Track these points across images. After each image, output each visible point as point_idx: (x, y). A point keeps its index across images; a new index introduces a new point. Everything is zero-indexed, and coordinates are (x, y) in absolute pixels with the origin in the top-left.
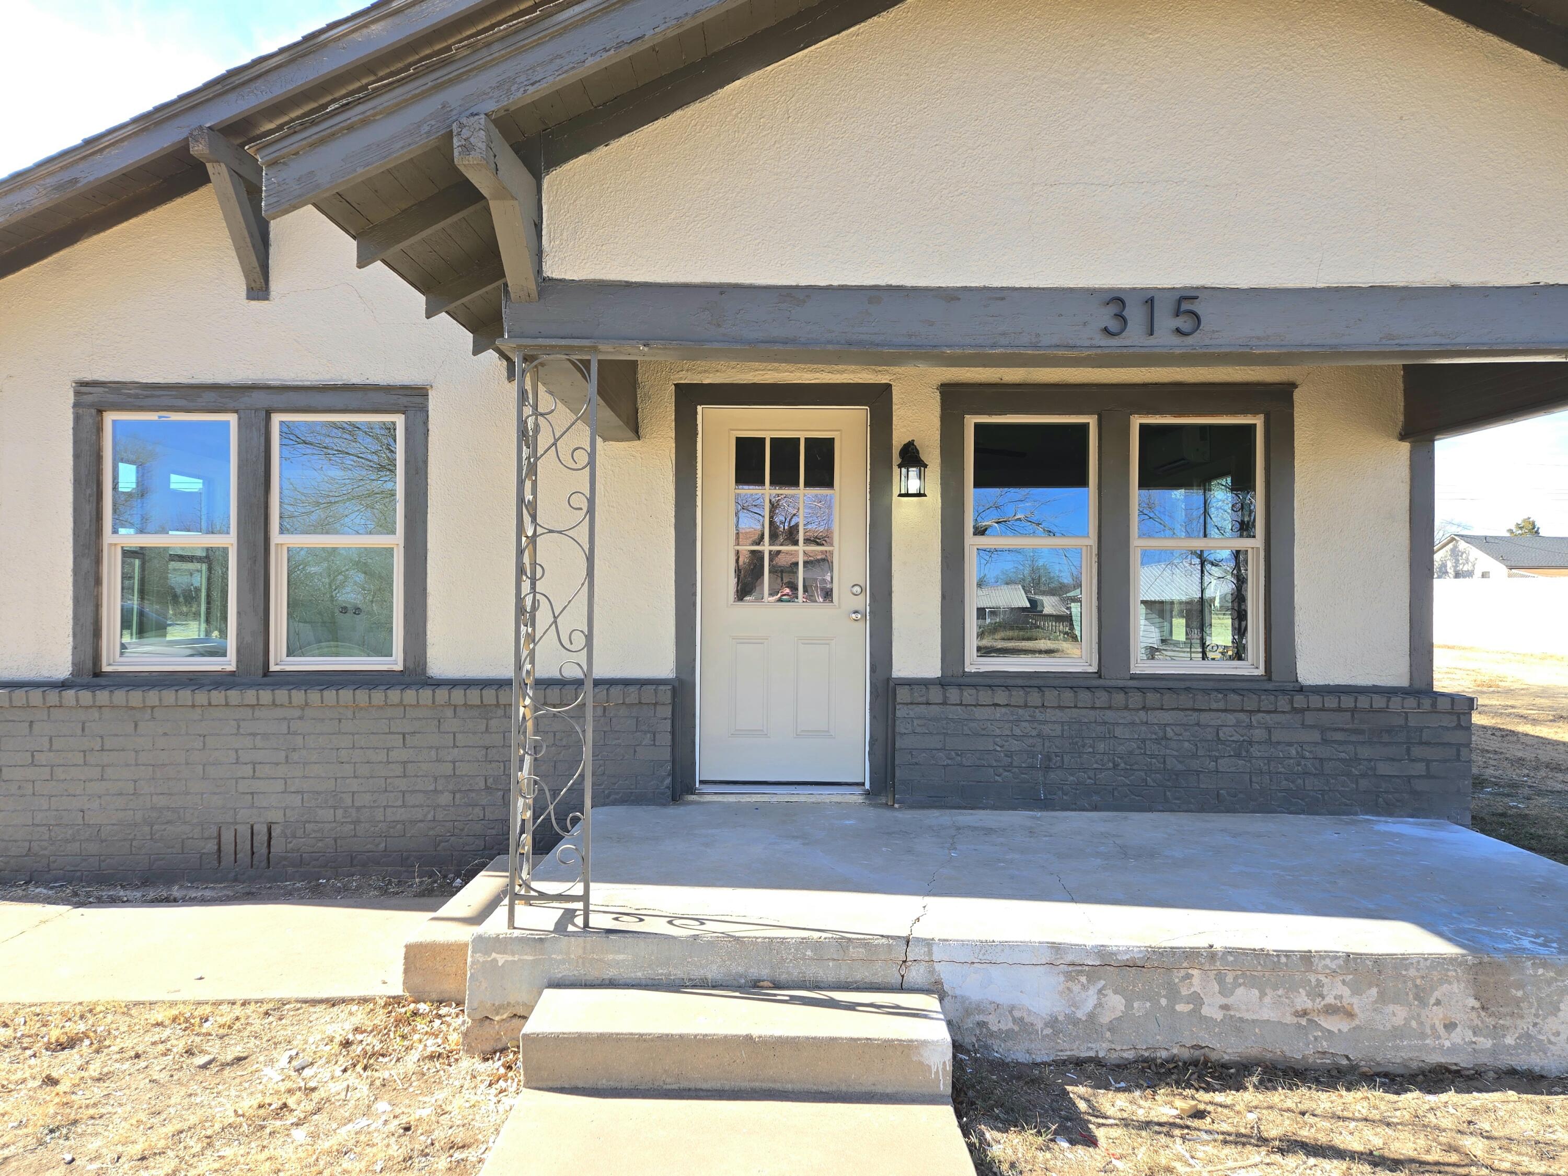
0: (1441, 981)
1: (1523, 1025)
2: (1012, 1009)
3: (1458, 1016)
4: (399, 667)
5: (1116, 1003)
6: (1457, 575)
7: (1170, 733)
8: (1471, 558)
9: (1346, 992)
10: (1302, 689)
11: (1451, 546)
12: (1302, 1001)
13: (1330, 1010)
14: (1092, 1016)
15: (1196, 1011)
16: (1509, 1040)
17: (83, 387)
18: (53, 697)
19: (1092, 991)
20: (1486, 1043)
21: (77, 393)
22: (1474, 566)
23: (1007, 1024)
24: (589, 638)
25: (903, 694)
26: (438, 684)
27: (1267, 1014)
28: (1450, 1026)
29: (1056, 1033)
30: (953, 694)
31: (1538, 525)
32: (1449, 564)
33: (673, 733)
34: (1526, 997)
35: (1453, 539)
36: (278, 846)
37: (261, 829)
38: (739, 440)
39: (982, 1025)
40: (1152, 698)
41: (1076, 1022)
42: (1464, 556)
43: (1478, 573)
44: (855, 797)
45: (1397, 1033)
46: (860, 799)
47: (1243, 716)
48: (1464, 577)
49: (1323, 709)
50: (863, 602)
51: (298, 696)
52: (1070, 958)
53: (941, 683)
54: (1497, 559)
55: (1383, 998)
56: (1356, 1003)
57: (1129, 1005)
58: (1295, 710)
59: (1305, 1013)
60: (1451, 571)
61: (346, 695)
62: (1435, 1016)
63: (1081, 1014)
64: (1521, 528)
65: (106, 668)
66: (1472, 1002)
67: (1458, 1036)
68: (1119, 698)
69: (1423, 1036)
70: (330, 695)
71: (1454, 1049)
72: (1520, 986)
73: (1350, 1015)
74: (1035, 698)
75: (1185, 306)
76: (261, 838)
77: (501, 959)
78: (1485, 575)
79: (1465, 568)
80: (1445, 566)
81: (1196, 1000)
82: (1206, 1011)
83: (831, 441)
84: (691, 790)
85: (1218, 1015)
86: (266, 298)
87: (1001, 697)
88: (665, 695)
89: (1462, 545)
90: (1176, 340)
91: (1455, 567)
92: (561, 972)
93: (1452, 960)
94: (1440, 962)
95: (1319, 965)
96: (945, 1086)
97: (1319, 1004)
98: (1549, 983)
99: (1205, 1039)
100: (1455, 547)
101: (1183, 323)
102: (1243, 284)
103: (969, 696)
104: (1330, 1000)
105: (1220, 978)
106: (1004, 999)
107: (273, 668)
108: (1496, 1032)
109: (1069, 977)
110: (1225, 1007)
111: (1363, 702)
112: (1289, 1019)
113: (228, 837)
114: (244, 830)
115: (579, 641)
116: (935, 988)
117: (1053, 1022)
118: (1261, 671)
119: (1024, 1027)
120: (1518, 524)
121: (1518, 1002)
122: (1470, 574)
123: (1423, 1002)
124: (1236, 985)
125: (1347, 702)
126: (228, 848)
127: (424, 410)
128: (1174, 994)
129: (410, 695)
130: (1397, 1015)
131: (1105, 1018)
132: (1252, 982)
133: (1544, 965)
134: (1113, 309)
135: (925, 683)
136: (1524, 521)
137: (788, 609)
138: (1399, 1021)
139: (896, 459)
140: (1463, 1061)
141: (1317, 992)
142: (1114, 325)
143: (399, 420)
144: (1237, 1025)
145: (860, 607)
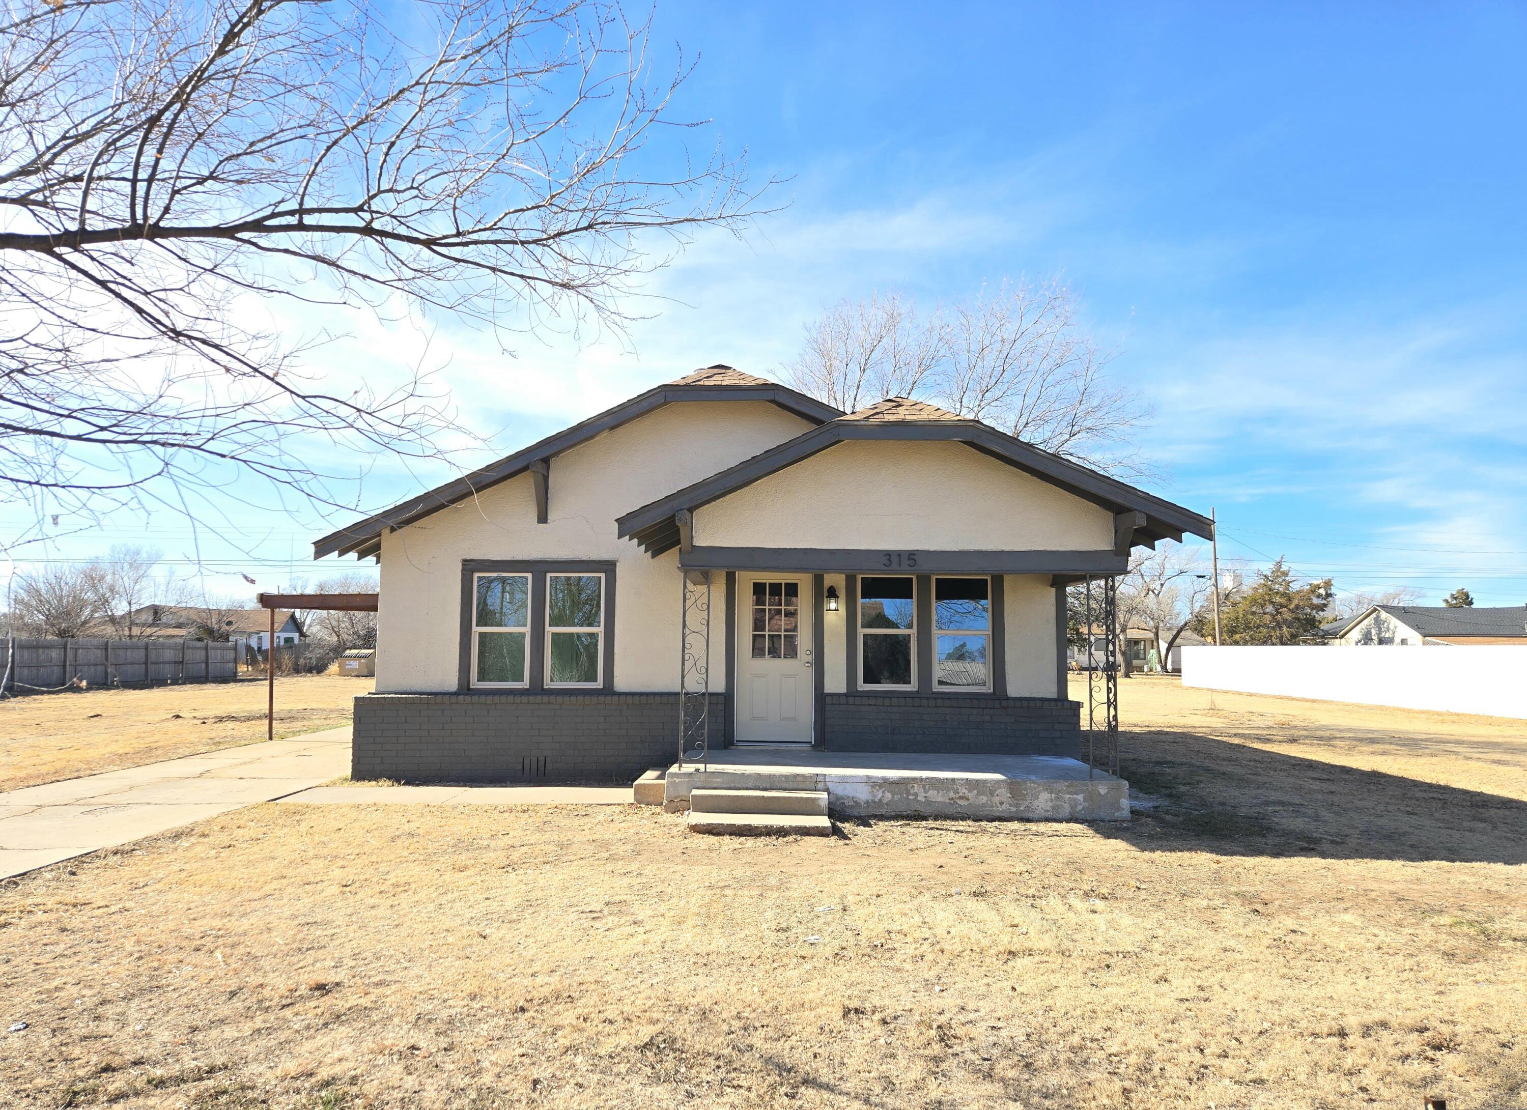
0: (999, 788)
1: (1026, 803)
2: (853, 798)
3: (1005, 800)
4: (601, 687)
5: (888, 796)
6: (1381, 642)
7: (948, 718)
8: (1392, 627)
9: (966, 791)
10: (1008, 699)
11: (1374, 615)
12: (952, 795)
13: (961, 798)
14: (880, 800)
15: (916, 798)
16: (1022, 808)
17: (466, 562)
18: (454, 699)
19: (881, 792)
20: (1014, 809)
21: (463, 565)
22: (1394, 633)
23: (851, 803)
24: (707, 670)
25: (828, 700)
26: (620, 694)
27: (939, 799)
28: (1002, 803)
29: (868, 806)
30: (851, 700)
31: (1471, 595)
32: (1373, 632)
33: (724, 717)
34: (1027, 794)
35: (1375, 610)
36: (549, 766)
37: (542, 759)
38: (754, 584)
39: (843, 803)
40: (939, 702)
41: (874, 802)
42: (1386, 624)
43: (1397, 640)
44: (806, 747)
45: (984, 805)
46: (809, 749)
47: (980, 710)
48: (1387, 643)
49: (1015, 707)
50: (811, 658)
51: (559, 699)
52: (873, 780)
53: (846, 695)
54: (1412, 627)
55: (979, 794)
56: (970, 795)
57: (893, 796)
58: (1003, 708)
59: (952, 799)
60: (1375, 638)
61: (580, 698)
62: (996, 800)
63: (876, 800)
64: (1456, 598)
65: (472, 687)
66: (1009, 795)
67: (1004, 807)
68: (925, 702)
69: (992, 806)
70: (573, 698)
71: (1003, 811)
72: (1026, 790)
73: (968, 799)
74: (887, 702)
75: (912, 557)
76: (542, 763)
77: (677, 780)
78: (1404, 642)
79: (1387, 636)
80: (1371, 633)
81: (916, 794)
82: (919, 798)
83: (796, 585)
84: (733, 744)
85: (923, 800)
86: (546, 522)
87: (872, 701)
88: (721, 700)
89: (1384, 615)
90: (909, 568)
91: (1379, 634)
92: (698, 785)
93: (1002, 781)
94: (998, 781)
95: (957, 782)
96: (826, 811)
97: (957, 796)
98: (1035, 789)
99: (919, 808)
100: (1378, 617)
101: (911, 562)
102: (932, 549)
103: (858, 701)
104: (961, 794)
105: (924, 787)
106: (851, 795)
107: (545, 687)
108: (1017, 806)
109: (873, 787)
110: (925, 797)
111: (1032, 704)
112: (948, 801)
113: (527, 762)
114: (534, 760)
115: (704, 670)
116: (827, 790)
117: (867, 802)
118: (992, 690)
119: (857, 804)
120: (1452, 595)
121: (1025, 795)
122: (1390, 641)
123: (992, 795)
124: (929, 789)
125: (1025, 704)
126: (527, 767)
127: (615, 571)
128: (908, 793)
129: (608, 699)
130: (984, 799)
131: (885, 801)
132: (935, 788)
133: (1034, 783)
134: (887, 557)
135: (838, 695)
136: (1458, 592)
137: (776, 661)
138: (984, 801)
139: (826, 594)
140: (1005, 815)
141: (957, 792)
142: (887, 563)
143: (603, 576)
144: (929, 803)
145: (810, 660)
